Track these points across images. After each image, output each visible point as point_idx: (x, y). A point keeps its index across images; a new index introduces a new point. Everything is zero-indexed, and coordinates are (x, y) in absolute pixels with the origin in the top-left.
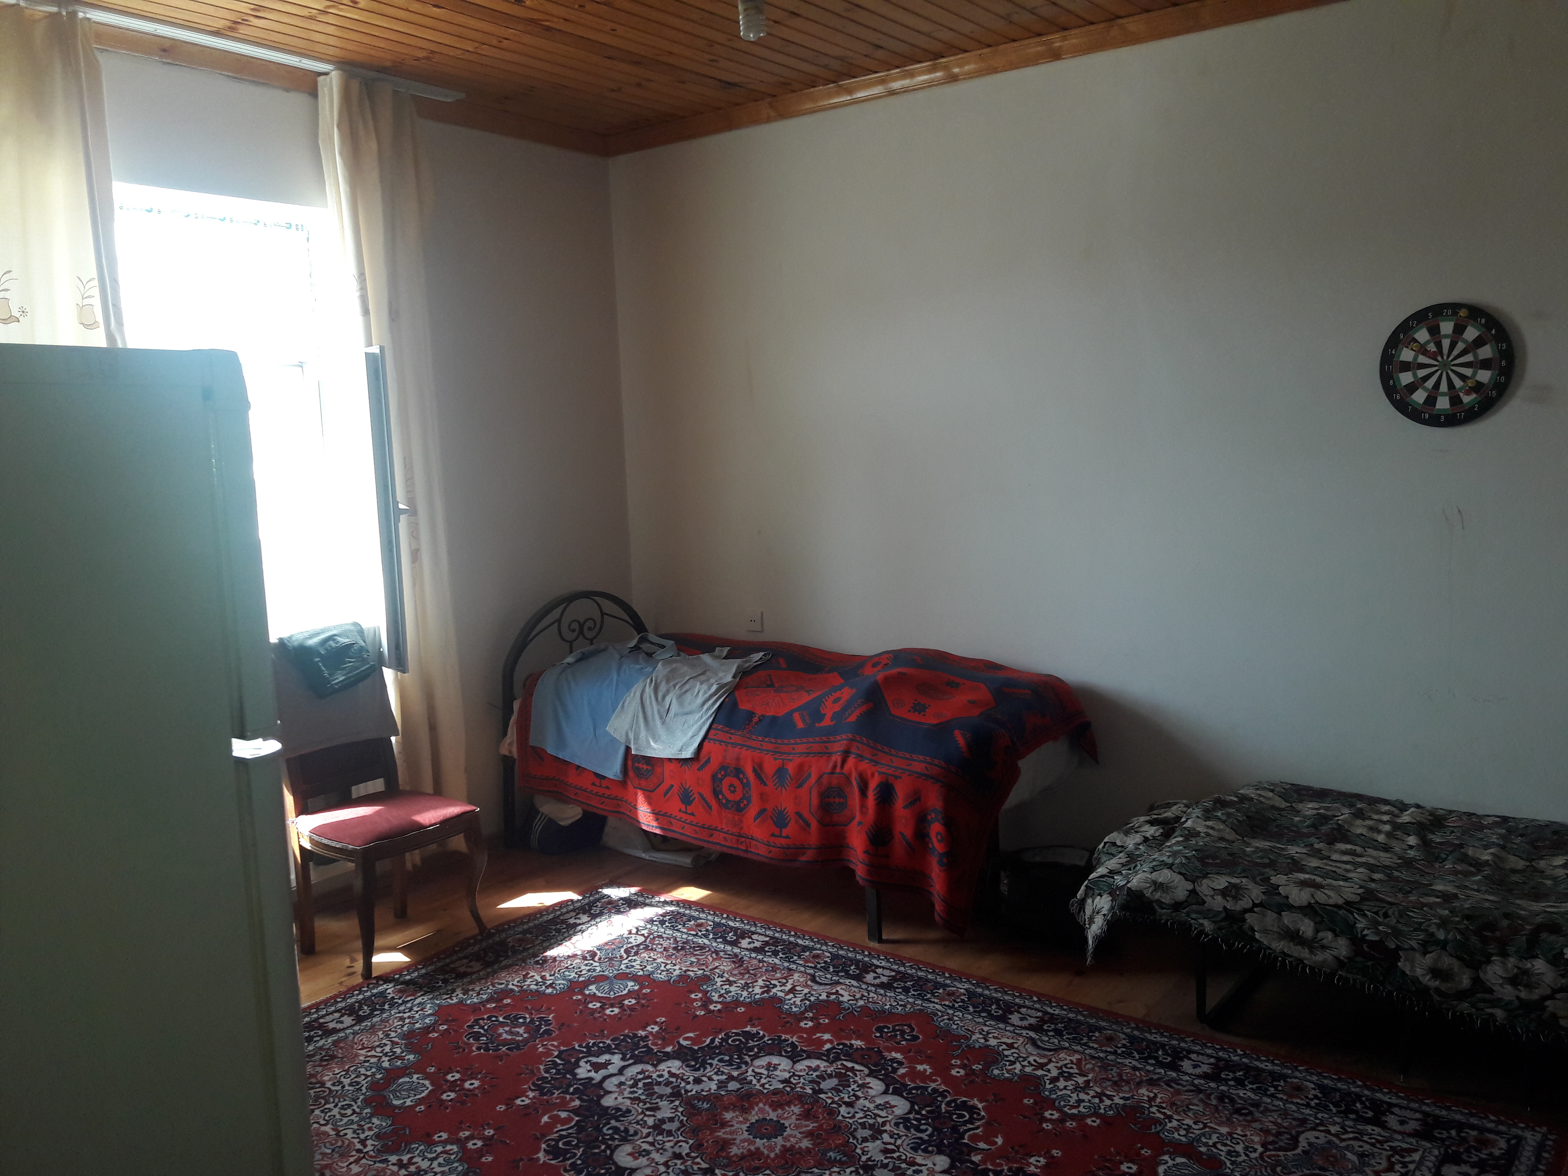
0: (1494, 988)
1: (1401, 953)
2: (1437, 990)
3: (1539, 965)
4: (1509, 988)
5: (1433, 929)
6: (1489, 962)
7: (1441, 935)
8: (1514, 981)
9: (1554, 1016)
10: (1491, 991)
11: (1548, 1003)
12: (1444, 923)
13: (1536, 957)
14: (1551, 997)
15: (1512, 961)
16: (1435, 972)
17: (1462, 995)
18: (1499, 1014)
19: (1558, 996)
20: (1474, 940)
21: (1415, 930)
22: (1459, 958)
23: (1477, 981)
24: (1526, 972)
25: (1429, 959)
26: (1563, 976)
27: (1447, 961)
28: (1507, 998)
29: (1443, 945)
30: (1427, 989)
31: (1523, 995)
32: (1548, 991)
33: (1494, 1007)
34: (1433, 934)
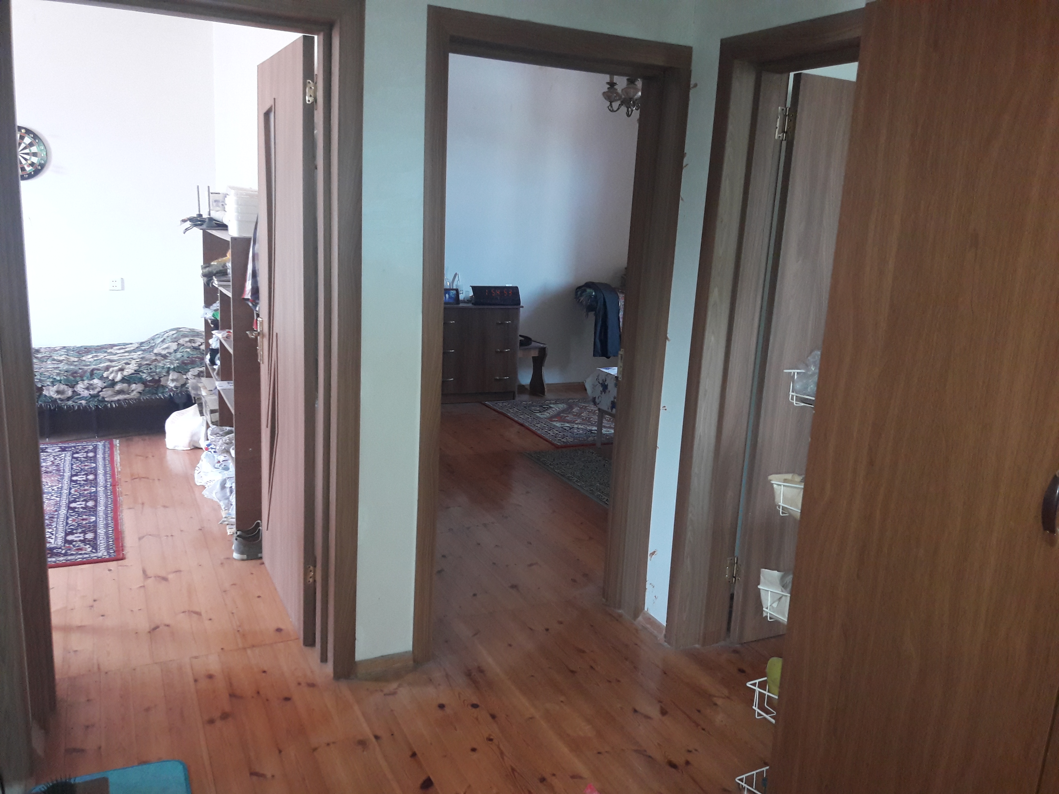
0: (81, 393)
1: (44, 388)
2: (60, 399)
3: (96, 381)
4: (86, 391)
5: (55, 377)
6: (77, 384)
7: (58, 378)
8: (87, 389)
9: (103, 398)
10: (80, 394)
11: (100, 393)
12: (58, 374)
13: (94, 379)
14: (101, 391)
15: (86, 382)
16: (58, 392)
17: (69, 399)
18: (83, 402)
19: (103, 390)
20: (71, 378)
21: (48, 378)
22: (66, 385)
23: (74, 392)
24: (91, 385)
25: (55, 388)
26: (104, 383)
27: (62, 387)
28: (86, 395)
29: (60, 381)
30: (56, 399)
31: (92, 392)
32: (100, 389)
33: (81, 400)
34: (55, 379)
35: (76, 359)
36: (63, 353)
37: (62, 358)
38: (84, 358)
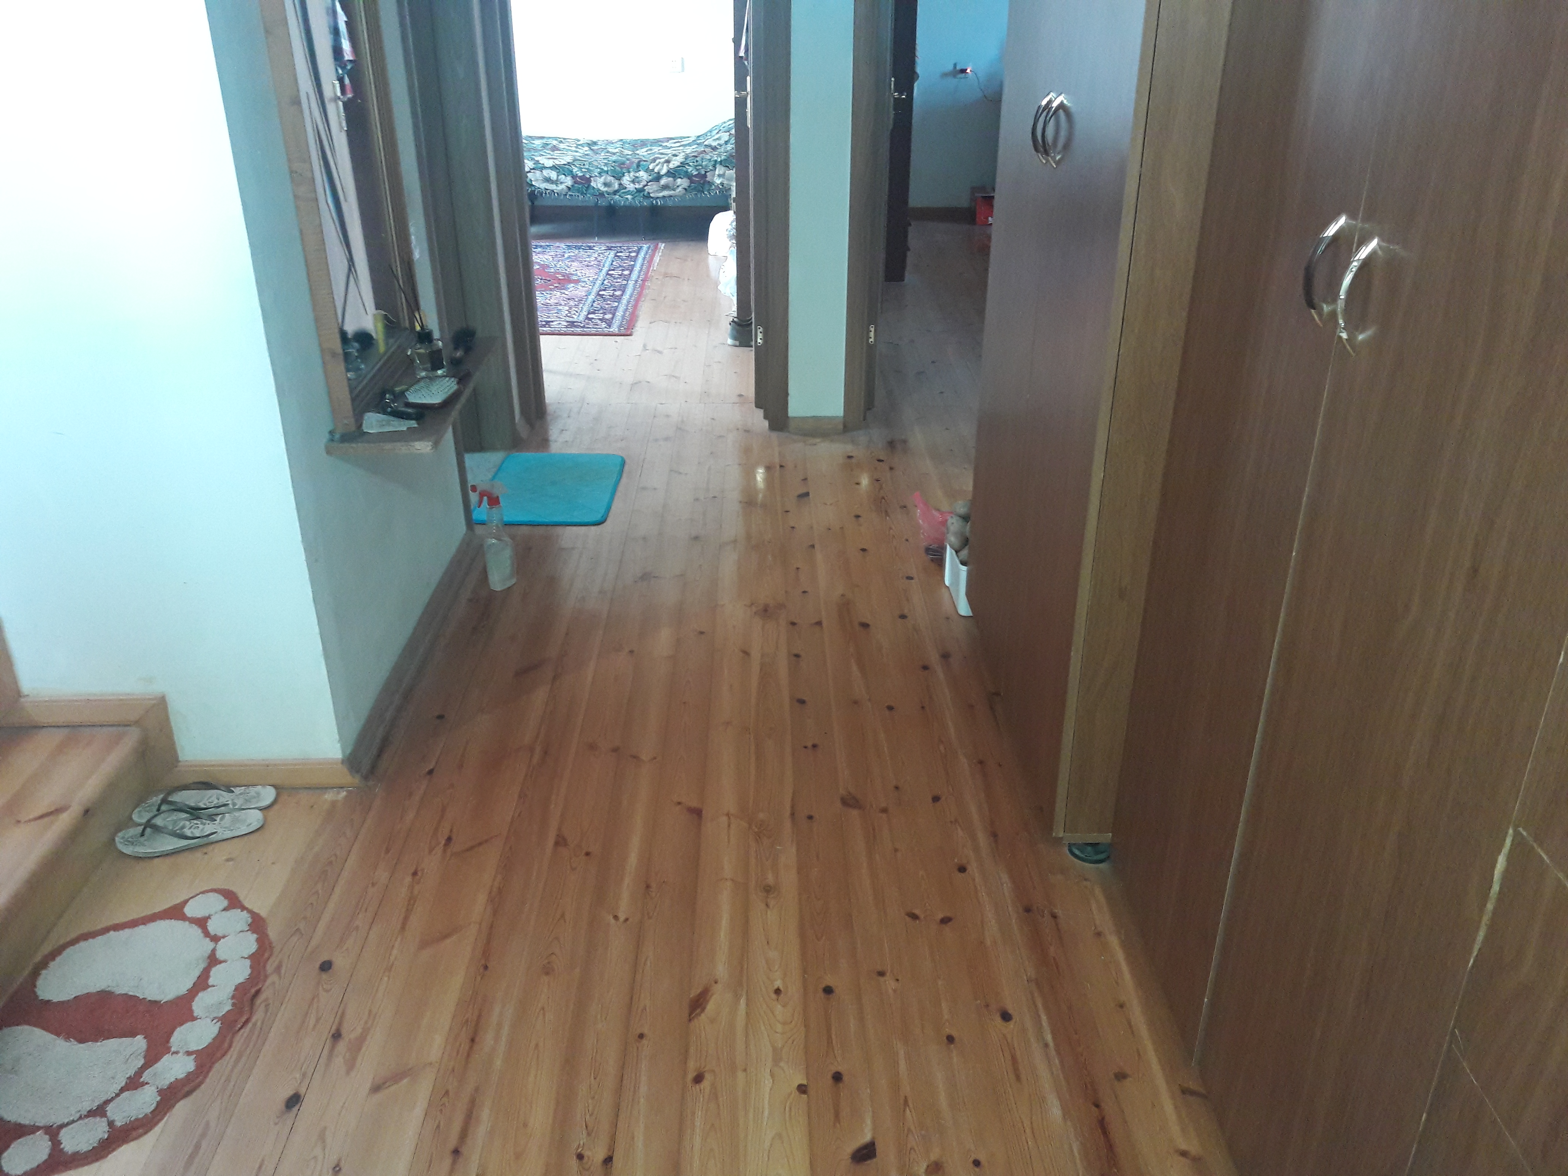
0: (627, 186)
1: (592, 179)
2: (606, 192)
3: (642, 174)
4: (632, 184)
5: (603, 167)
6: (624, 176)
7: (606, 169)
8: (633, 182)
9: (649, 193)
10: (626, 188)
11: (646, 188)
12: (606, 164)
13: (640, 171)
14: (647, 185)
15: (632, 174)
16: (606, 184)
17: (615, 192)
18: (629, 197)
19: (649, 184)
20: (618, 168)
21: (596, 168)
22: (613, 176)
23: (620, 184)
24: (637, 177)
25: (602, 180)
26: (650, 176)
27: (610, 179)
28: (631, 190)
29: (607, 172)
30: (603, 192)
31: (637, 186)
32: (646, 183)
33: (627, 195)
34: (603, 169)
35: (630, 153)
36: (618, 146)
37: (617, 150)
38: (638, 152)
